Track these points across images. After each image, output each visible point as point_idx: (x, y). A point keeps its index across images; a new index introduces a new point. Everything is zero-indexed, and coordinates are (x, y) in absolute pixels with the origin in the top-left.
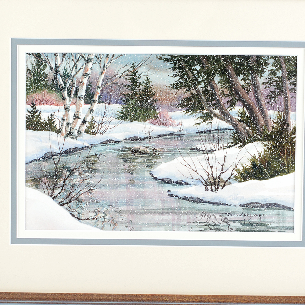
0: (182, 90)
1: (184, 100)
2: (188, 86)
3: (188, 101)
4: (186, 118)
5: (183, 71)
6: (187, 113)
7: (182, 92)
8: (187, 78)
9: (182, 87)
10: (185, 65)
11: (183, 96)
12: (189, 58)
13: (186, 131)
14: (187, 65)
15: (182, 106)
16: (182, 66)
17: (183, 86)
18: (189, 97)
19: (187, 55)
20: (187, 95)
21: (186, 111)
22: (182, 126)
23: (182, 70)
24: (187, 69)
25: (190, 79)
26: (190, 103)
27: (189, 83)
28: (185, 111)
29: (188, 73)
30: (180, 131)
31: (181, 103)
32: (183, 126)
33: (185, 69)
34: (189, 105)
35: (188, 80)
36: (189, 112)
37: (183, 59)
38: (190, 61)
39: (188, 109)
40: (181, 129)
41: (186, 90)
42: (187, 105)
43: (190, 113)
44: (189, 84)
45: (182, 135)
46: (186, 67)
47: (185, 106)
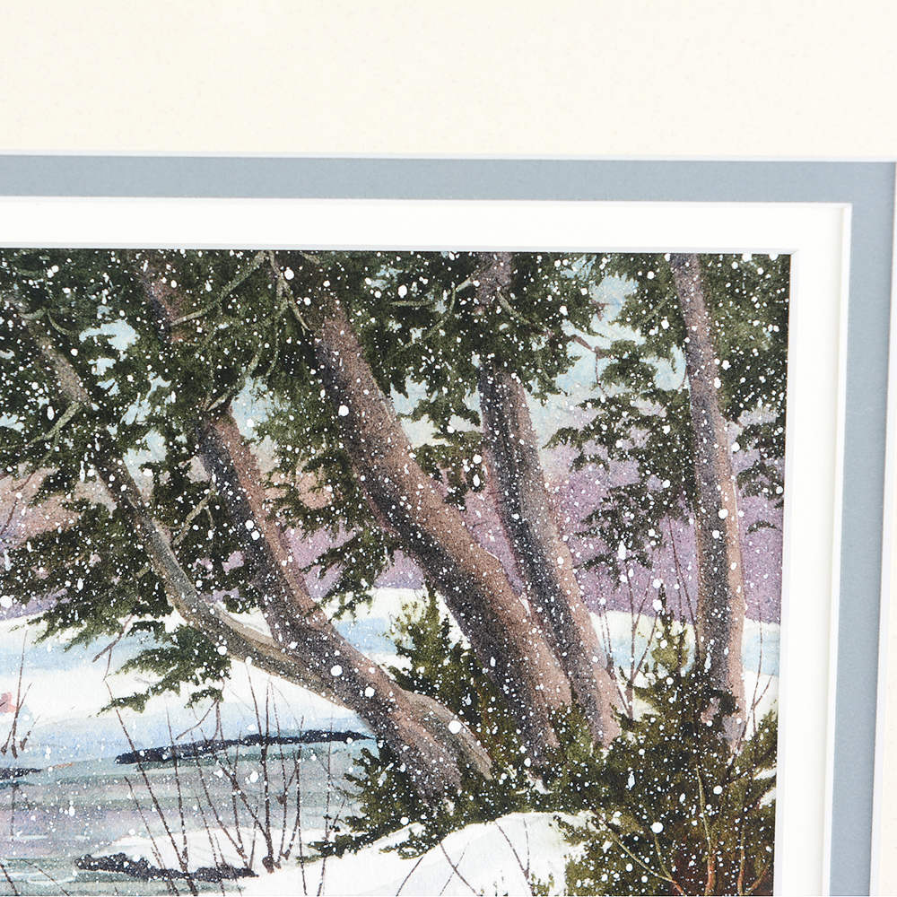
0: (19, 483)
1: (29, 547)
2: (55, 458)
3: (59, 554)
4: (46, 667)
5: (20, 358)
6: (51, 631)
7: (19, 495)
8: (47, 401)
9: (15, 461)
10: (30, 316)
11: (24, 519)
12: (55, 269)
13: (48, 750)
14: (44, 318)
15: (19, 586)
16: (10, 323)
17: (23, 459)
18: (65, 525)
19: (43, 252)
20: (53, 519)
21: (45, 617)
22: (24, 717)
23: (15, 348)
24: (47, 347)
25: (71, 413)
26: (73, 567)
27: (64, 435)
28: (38, 620)
29: (52, 373)
30: (10, 752)
31: (14, 569)
32: (26, 718)
33: (31, 346)
34: (68, 584)
35: (57, 417)
36: (64, 626)
37: (18, 279)
38: (67, 290)
39: (59, 607)
40: (19, 739)
41: (47, 485)
42: (52, 582)
43: (72, 632)
44: (63, 446)
45: (22, 772)
46: (41, 332)
47: (38, 587)
